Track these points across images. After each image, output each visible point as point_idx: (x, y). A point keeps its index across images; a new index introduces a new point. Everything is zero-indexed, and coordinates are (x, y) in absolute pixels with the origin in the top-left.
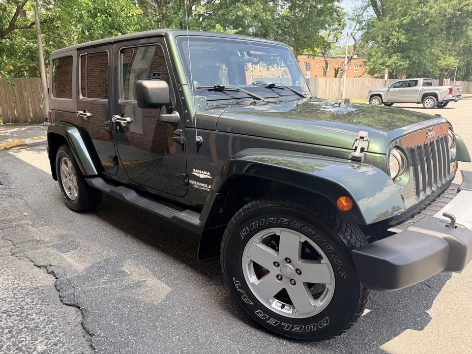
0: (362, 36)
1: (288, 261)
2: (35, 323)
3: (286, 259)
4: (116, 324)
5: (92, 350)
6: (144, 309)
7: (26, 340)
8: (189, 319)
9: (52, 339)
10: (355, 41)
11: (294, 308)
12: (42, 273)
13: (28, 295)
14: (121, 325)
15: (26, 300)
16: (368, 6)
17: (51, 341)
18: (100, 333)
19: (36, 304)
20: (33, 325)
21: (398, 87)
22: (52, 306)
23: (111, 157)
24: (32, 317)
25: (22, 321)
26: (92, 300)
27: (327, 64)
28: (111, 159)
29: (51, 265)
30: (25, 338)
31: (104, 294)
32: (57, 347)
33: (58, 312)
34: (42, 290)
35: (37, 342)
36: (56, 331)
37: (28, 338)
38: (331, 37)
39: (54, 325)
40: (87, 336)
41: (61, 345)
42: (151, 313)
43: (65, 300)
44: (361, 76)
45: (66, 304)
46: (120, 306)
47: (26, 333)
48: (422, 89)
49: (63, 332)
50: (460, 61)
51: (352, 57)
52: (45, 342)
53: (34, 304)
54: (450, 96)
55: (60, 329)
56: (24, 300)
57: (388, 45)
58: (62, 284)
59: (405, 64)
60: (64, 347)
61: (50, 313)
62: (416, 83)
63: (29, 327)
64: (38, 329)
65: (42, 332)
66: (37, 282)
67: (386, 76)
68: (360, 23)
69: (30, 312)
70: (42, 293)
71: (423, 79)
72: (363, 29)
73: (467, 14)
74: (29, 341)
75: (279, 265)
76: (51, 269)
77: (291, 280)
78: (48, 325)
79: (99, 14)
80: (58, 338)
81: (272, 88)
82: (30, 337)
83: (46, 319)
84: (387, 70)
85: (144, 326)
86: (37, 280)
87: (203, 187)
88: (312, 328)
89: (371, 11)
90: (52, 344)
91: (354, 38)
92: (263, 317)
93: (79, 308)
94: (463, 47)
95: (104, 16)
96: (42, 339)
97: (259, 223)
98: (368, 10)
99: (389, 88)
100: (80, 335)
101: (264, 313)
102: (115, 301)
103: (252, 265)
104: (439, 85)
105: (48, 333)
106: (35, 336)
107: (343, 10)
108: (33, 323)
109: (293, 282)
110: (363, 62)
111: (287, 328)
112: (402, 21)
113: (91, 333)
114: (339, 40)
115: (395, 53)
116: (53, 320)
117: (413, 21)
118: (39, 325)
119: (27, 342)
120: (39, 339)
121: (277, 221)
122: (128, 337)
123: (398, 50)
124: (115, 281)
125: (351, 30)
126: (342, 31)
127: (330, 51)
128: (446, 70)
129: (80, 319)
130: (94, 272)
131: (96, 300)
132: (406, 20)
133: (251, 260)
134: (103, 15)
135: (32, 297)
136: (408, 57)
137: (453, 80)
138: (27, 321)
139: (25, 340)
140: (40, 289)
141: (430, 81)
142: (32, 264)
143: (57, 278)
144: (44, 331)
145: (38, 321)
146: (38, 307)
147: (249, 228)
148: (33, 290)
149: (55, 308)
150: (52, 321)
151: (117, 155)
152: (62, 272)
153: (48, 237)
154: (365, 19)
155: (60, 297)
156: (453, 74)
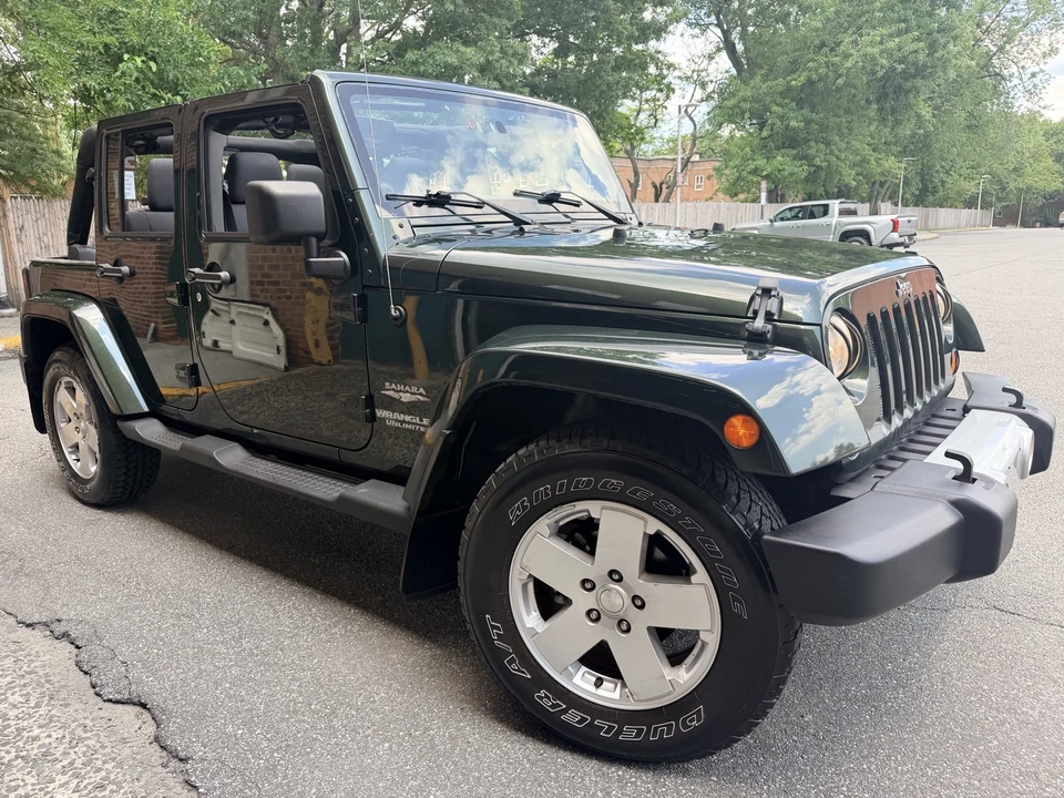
0: (709, 113)
1: (616, 577)
2: (40, 747)
3: (611, 573)
4: (240, 732)
5: (189, 791)
6: (300, 693)
7: (26, 785)
8: (407, 708)
9: (91, 777)
10: (695, 125)
11: (624, 685)
12: (37, 640)
13: (14, 687)
14: (251, 733)
15: (11, 700)
16: (719, 50)
17: (86, 782)
18: (205, 753)
19: (38, 706)
20: (35, 751)
21: (788, 219)
22: (77, 706)
23: (183, 369)
24: (31, 734)
25: (8, 743)
26: (172, 687)
27: (636, 174)
28: (182, 373)
29: (59, 621)
30: (23, 780)
31: (200, 671)
32: (103, 793)
33: (93, 720)
34: (47, 675)
35: (52, 786)
36: (97, 759)
37: (30, 780)
38: (643, 116)
39: (88, 746)
40: (174, 764)
41: (114, 788)
42: (318, 703)
43: (108, 692)
44: (711, 199)
45: (110, 701)
46: (243, 693)
47: (22, 768)
48: (838, 224)
49: (114, 759)
50: (908, 164)
51: (689, 158)
52: (72, 785)
53: (32, 705)
54: (895, 235)
55: (104, 755)
56: (6, 699)
57: (765, 133)
58: (95, 658)
59: (802, 170)
60: (122, 791)
61: (74, 721)
62: (825, 210)
63: (28, 755)
64: (49, 758)
65: (61, 764)
66: (29, 658)
67: (764, 195)
68: (703, 85)
69: (25, 723)
70: (47, 681)
71: (839, 201)
72: (708, 98)
73: (916, 70)
74: (33, 785)
75: (593, 588)
76: (59, 629)
77: (620, 622)
78: (74, 747)
79: (126, 57)
80: (103, 774)
81: (554, 204)
82: (33, 777)
83: (67, 736)
84: (764, 185)
85: (307, 729)
86: (29, 655)
87: (409, 423)
88: (664, 731)
89: (724, 61)
90: (90, 787)
91: (692, 119)
92: (553, 706)
93: (144, 706)
94: (912, 136)
95: (138, 60)
96: (64, 779)
97: (553, 490)
98: (717, 59)
99: (771, 221)
100: (156, 764)
101: (556, 696)
102: (230, 683)
103: (531, 586)
104: (870, 214)
105: (78, 764)
106: (45, 774)
107: (667, 58)
108: (35, 746)
109: (624, 627)
110: (715, 169)
111: (607, 732)
112: (789, 83)
113: (182, 755)
114: (659, 124)
115: (778, 148)
116: (85, 735)
117: (810, 82)
118: (52, 751)
119: (29, 787)
120: (57, 779)
121: (596, 484)
122: (272, 756)
123: (783, 143)
124: (222, 643)
125: (686, 102)
126: (665, 104)
127: (643, 146)
128: (882, 184)
129: (150, 729)
130: (168, 627)
131: (182, 686)
132: (797, 81)
133: (530, 576)
134: (136, 58)
135: (25, 692)
136: (805, 157)
137: (896, 204)
138: (20, 744)
139: (22, 784)
140: (41, 673)
141: (852, 206)
142: (11, 620)
143: (78, 647)
144: (65, 763)
145: (48, 741)
146: (42, 711)
147: (530, 501)
148: (23, 676)
149: (84, 711)
150: (81, 740)
151: (197, 361)
152: (89, 632)
153: (42, 560)
154: (711, 78)
155: (94, 687)
156: (896, 192)
